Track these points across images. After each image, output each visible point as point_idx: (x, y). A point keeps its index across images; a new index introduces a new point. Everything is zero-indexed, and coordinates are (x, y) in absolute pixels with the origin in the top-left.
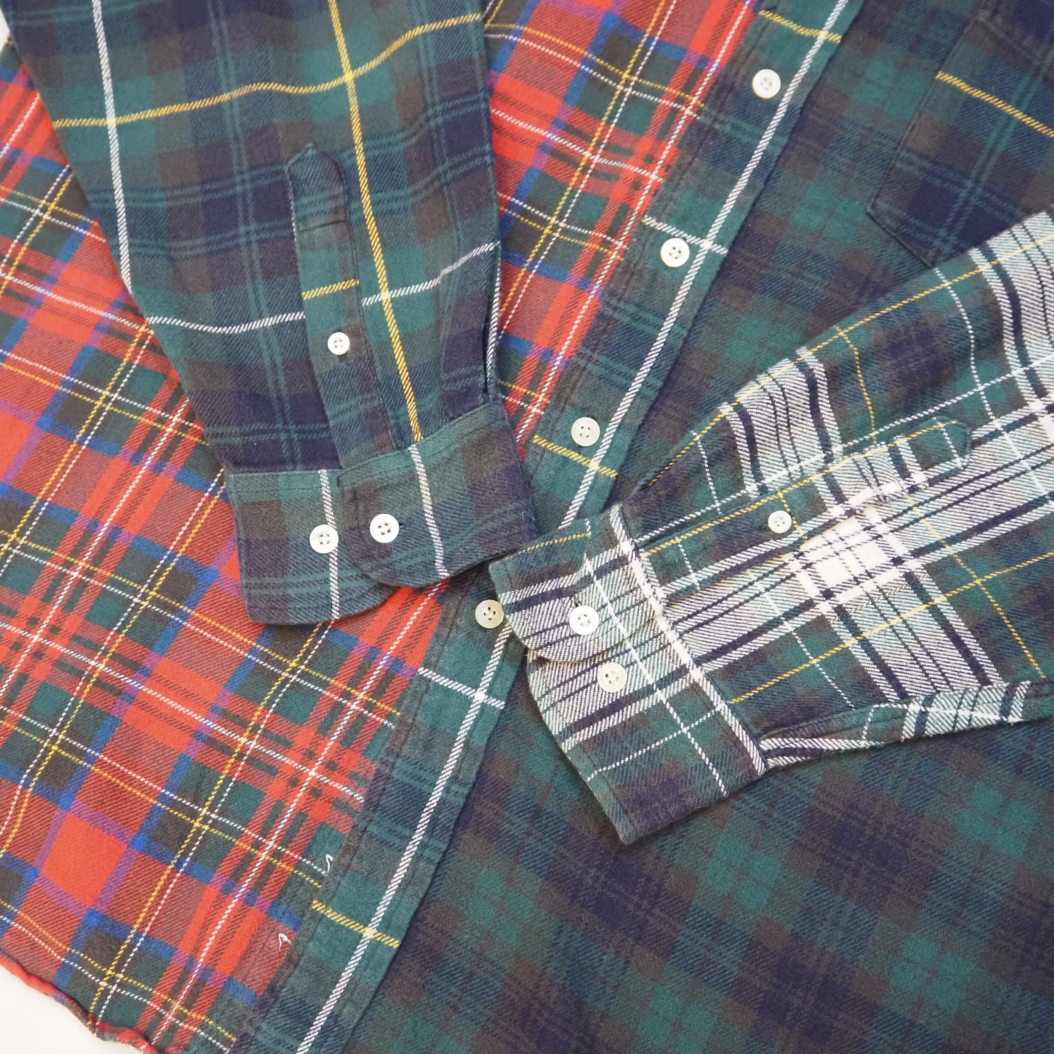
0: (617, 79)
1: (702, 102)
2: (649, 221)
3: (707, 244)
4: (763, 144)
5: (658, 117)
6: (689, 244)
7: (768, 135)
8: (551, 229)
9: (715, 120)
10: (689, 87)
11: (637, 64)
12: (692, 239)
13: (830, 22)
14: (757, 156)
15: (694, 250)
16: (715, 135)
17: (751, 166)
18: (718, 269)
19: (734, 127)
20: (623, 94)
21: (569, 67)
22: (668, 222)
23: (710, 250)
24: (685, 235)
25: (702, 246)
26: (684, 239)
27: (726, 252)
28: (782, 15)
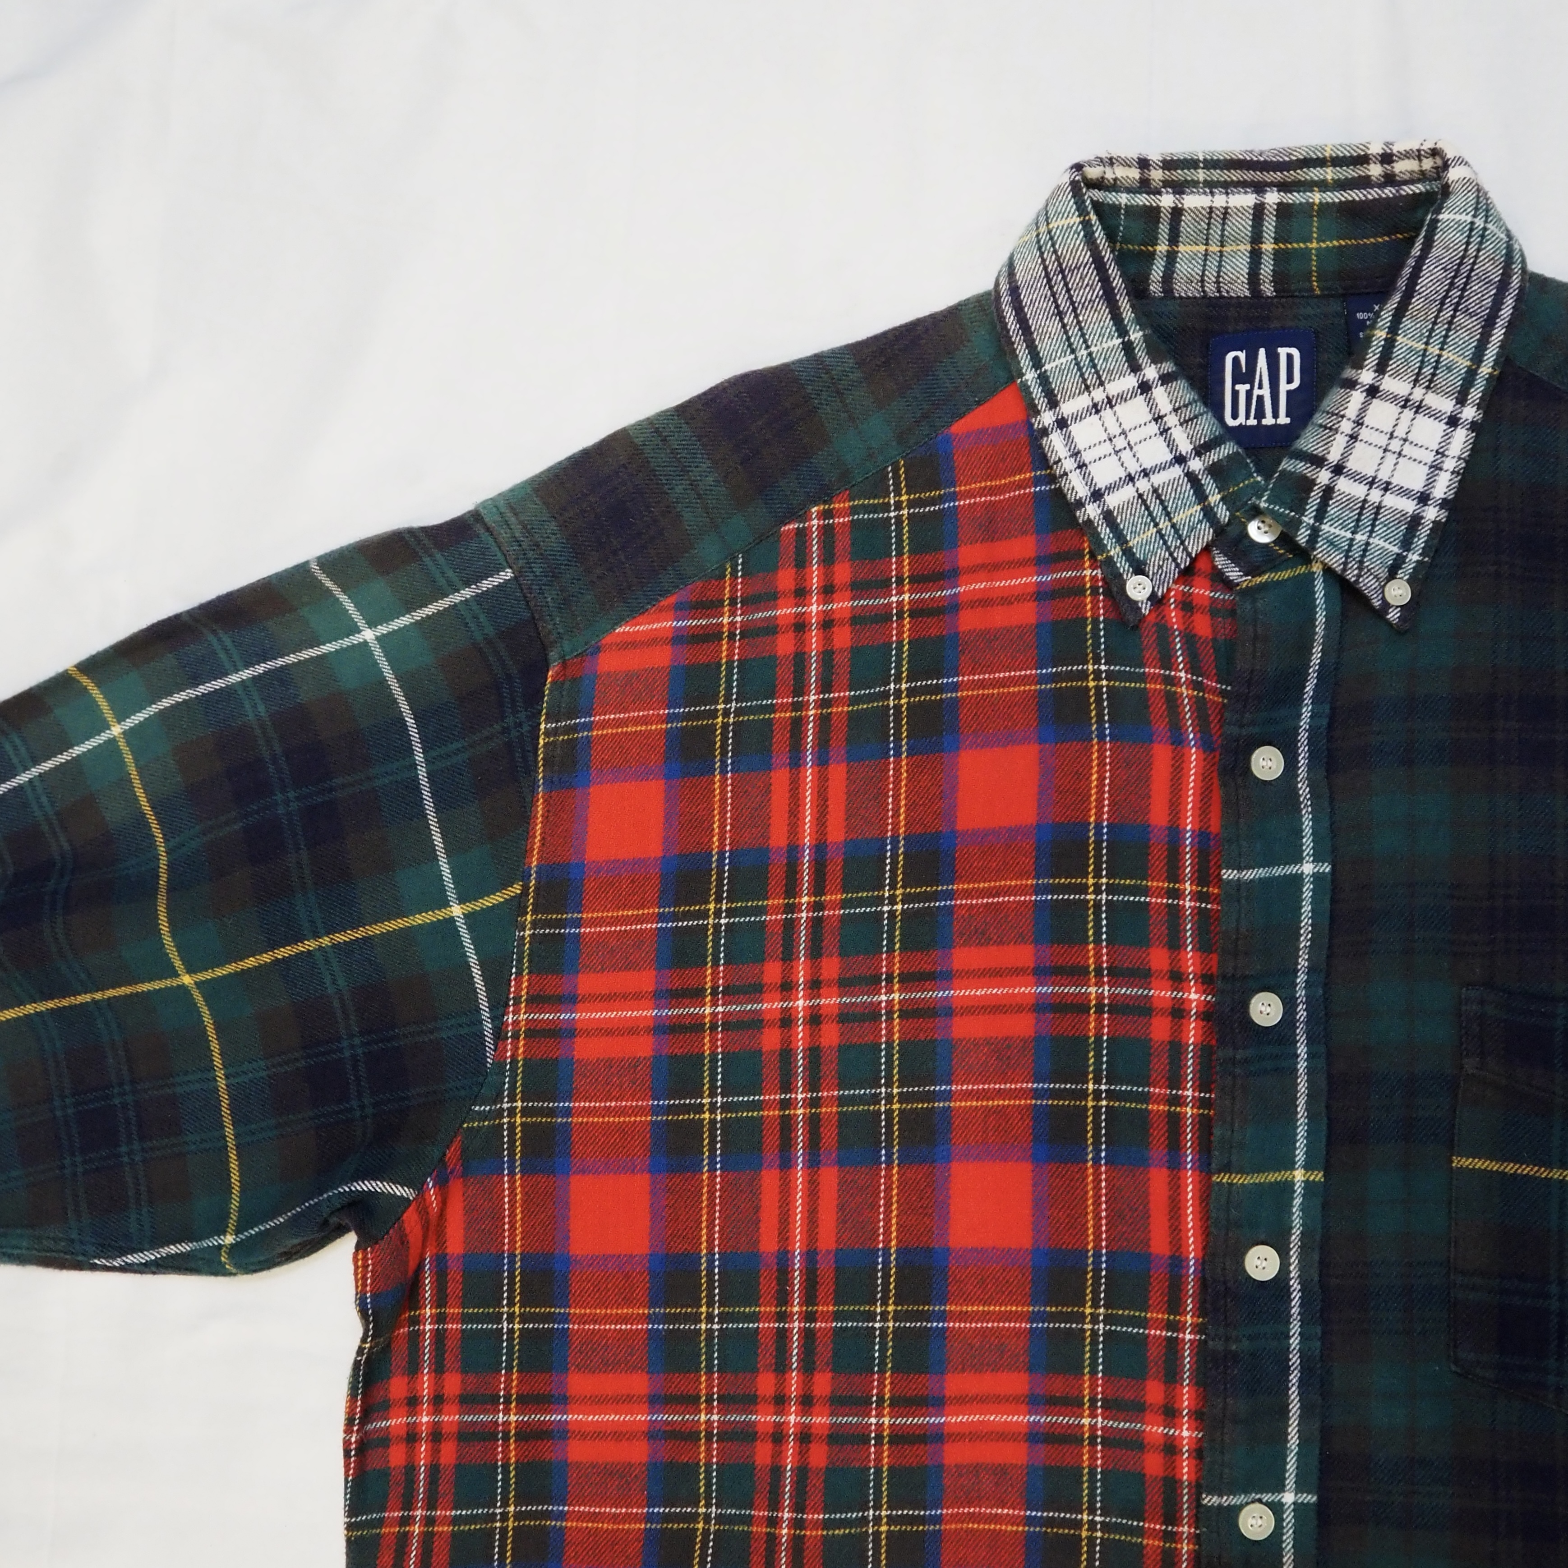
0: (1081, 1318)
1: (1199, 1317)
2: (1210, 1500)
3: (1288, 1498)
4: (1294, 1342)
5: (1154, 1352)
6: (1267, 1504)
7: (1295, 1328)
8: (1088, 1530)
9: (1228, 1339)
10: (1175, 1305)
11: (1095, 1292)
12: (1267, 1497)
13: (1300, 1156)
14: (1295, 1359)
15: (1277, 1508)
16: (1235, 1357)
17: (1294, 1378)
18: (1316, 1523)
19: (1250, 1338)
20: (1094, 1333)
21: (1018, 1332)
22: (1232, 1492)
23: (1294, 1503)
24: (1258, 1496)
25: (1284, 1500)
26: (1260, 1501)
27: (1315, 1498)
28: (1242, 1171)
